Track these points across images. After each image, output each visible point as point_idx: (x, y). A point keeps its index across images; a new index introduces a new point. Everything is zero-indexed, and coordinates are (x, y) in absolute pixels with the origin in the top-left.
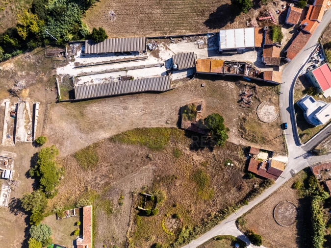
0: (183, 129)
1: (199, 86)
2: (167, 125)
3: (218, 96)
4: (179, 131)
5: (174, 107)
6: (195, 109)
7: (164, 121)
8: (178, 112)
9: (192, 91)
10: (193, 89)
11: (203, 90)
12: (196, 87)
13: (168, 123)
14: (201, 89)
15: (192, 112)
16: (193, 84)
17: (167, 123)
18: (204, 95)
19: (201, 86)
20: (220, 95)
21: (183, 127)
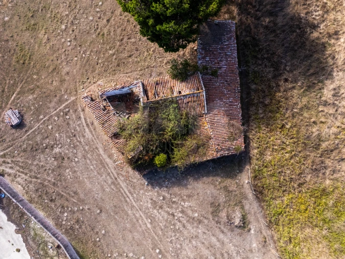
0: (247, 140)
1: (22, 137)
2: (251, 218)
3: (41, 34)
4: (262, 154)
5: (161, 216)
6: (137, 117)
7: (237, 240)
8: (176, 189)
9: (60, 158)
10: (46, 160)
11: (38, 111)
12: (35, 150)
13: (244, 218)
14: (34, 125)
15: (153, 127)
16: (25, 168)
17: (244, 225)
18: (60, 101)
19: (20, 126)
20: (33, 28)
21: (239, 143)
